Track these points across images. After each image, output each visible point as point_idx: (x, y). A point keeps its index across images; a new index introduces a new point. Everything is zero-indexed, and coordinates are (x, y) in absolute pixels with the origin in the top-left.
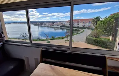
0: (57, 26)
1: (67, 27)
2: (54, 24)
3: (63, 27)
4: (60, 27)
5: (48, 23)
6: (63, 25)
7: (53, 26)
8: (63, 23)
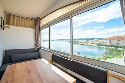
0: (93, 43)
1: (106, 46)
2: (89, 41)
3: (100, 45)
4: (96, 45)
5: (82, 41)
6: (100, 44)
7: (87, 44)
8: (101, 41)
